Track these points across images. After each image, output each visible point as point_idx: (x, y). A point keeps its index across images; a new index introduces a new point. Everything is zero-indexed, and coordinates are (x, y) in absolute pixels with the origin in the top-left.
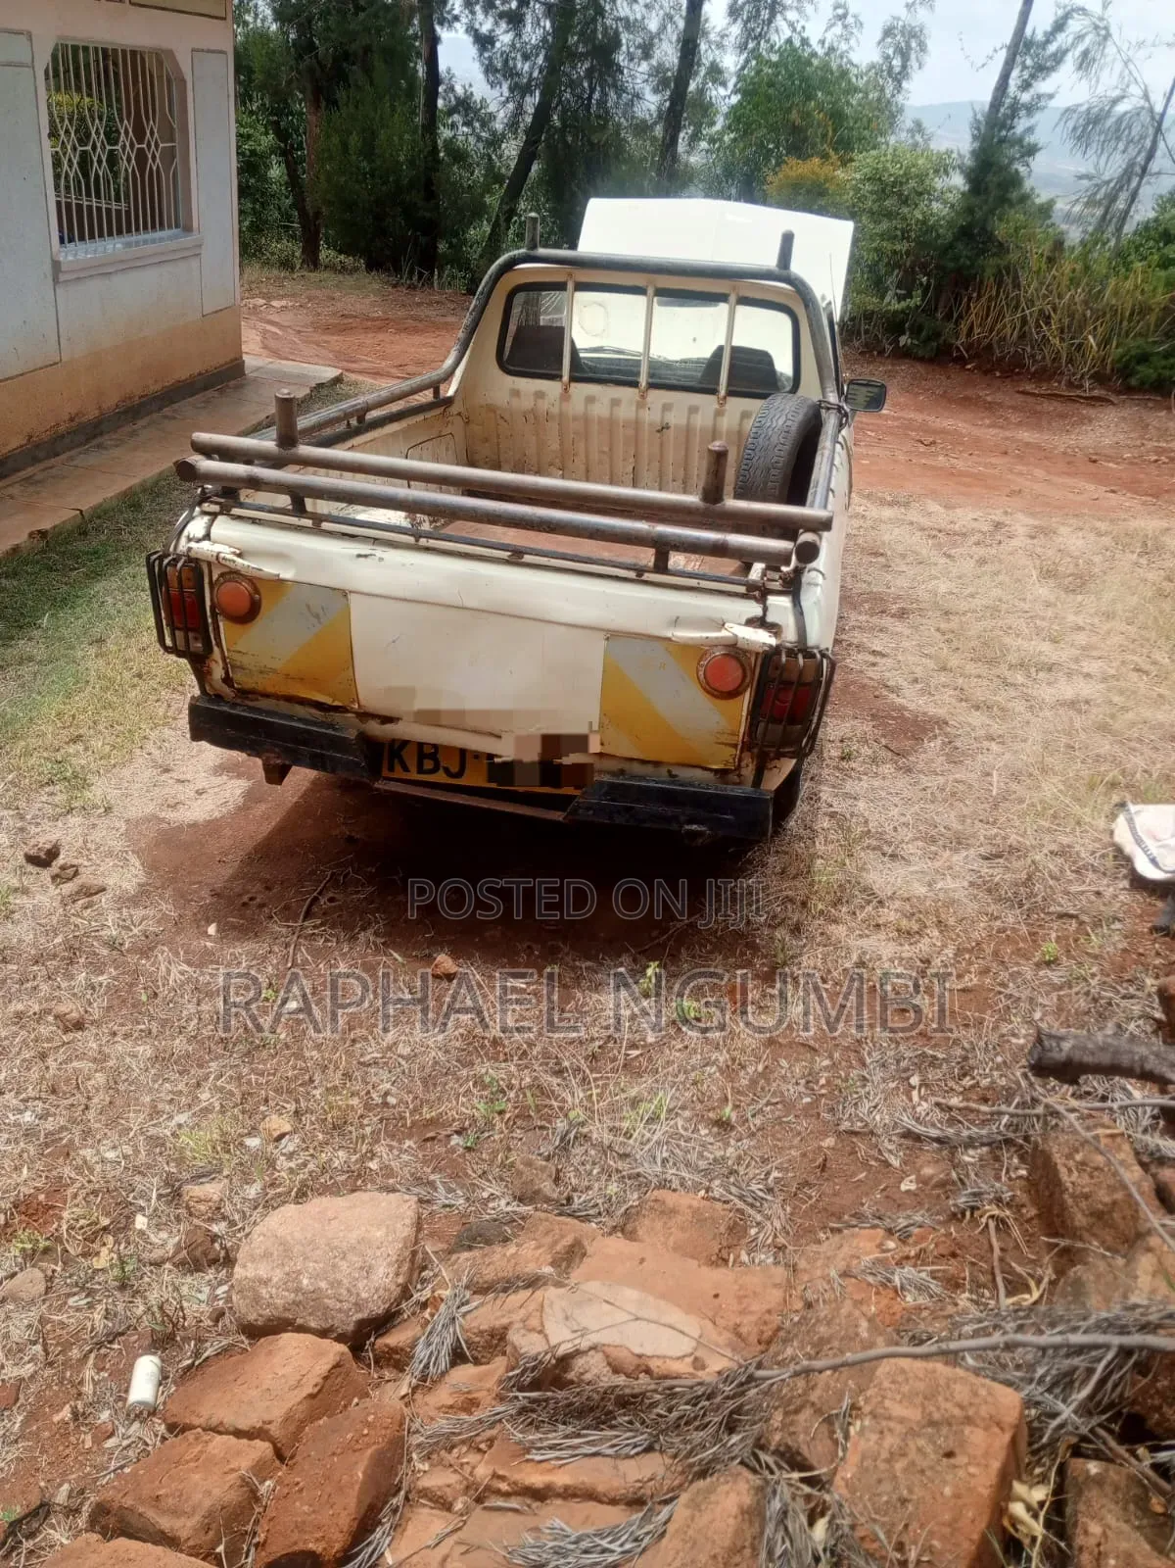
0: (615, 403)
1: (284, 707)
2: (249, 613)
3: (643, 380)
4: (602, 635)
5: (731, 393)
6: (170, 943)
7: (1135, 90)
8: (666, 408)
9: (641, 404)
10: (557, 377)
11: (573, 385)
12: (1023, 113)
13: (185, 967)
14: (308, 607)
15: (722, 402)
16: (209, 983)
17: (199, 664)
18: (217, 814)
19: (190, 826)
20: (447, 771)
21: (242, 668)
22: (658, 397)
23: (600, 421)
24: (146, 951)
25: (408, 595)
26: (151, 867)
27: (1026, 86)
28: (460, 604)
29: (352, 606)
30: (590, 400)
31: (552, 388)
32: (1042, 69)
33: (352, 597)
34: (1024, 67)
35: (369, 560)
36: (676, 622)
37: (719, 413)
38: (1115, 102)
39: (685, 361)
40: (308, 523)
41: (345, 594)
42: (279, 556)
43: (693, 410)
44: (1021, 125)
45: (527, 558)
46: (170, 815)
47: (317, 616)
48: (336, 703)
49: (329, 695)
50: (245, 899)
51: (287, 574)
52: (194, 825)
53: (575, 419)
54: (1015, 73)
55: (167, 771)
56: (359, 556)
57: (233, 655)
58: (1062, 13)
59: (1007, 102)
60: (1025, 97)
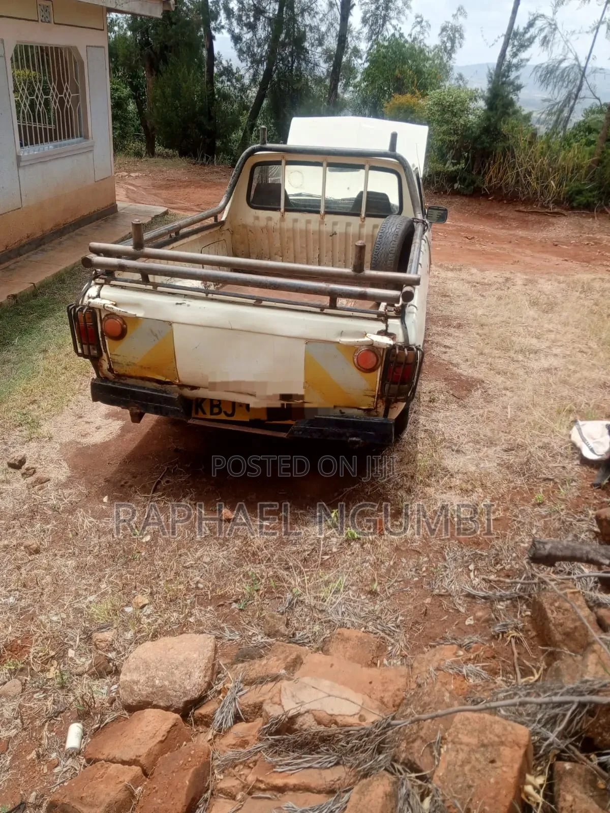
0: (308, 222)
1: (141, 383)
2: (121, 335)
3: (322, 210)
4: (303, 342)
5: (367, 215)
6: (83, 507)
7: (571, 56)
8: (335, 224)
9: (322, 222)
10: (278, 209)
11: (286, 213)
12: (514, 69)
13: (92, 519)
14: (152, 331)
15: (363, 220)
16: (104, 527)
17: (96, 361)
18: (107, 439)
19: (93, 446)
20: (226, 413)
21: (118, 363)
22: (330, 218)
23: (301, 231)
24: (72, 512)
25: (203, 323)
26: (74, 467)
27: (515, 55)
28: (229, 327)
29: (174, 330)
30: (295, 221)
31: (275, 215)
32: (523, 46)
33: (174, 325)
34: (514, 46)
35: (182, 306)
36: (342, 334)
37: (361, 226)
38: (561, 62)
39: (343, 200)
40: (151, 287)
41: (170, 323)
42: (136, 305)
43: (348, 224)
44: (513, 75)
45: (264, 303)
46: (83, 440)
47: (156, 336)
48: (167, 380)
49: (163, 376)
50: (122, 483)
51: (140, 314)
52: (95, 445)
53: (288, 230)
54: (509, 49)
55: (81, 417)
56: (177, 304)
57: (113, 357)
58: (532, 18)
59: (506, 63)
60: (515, 61)
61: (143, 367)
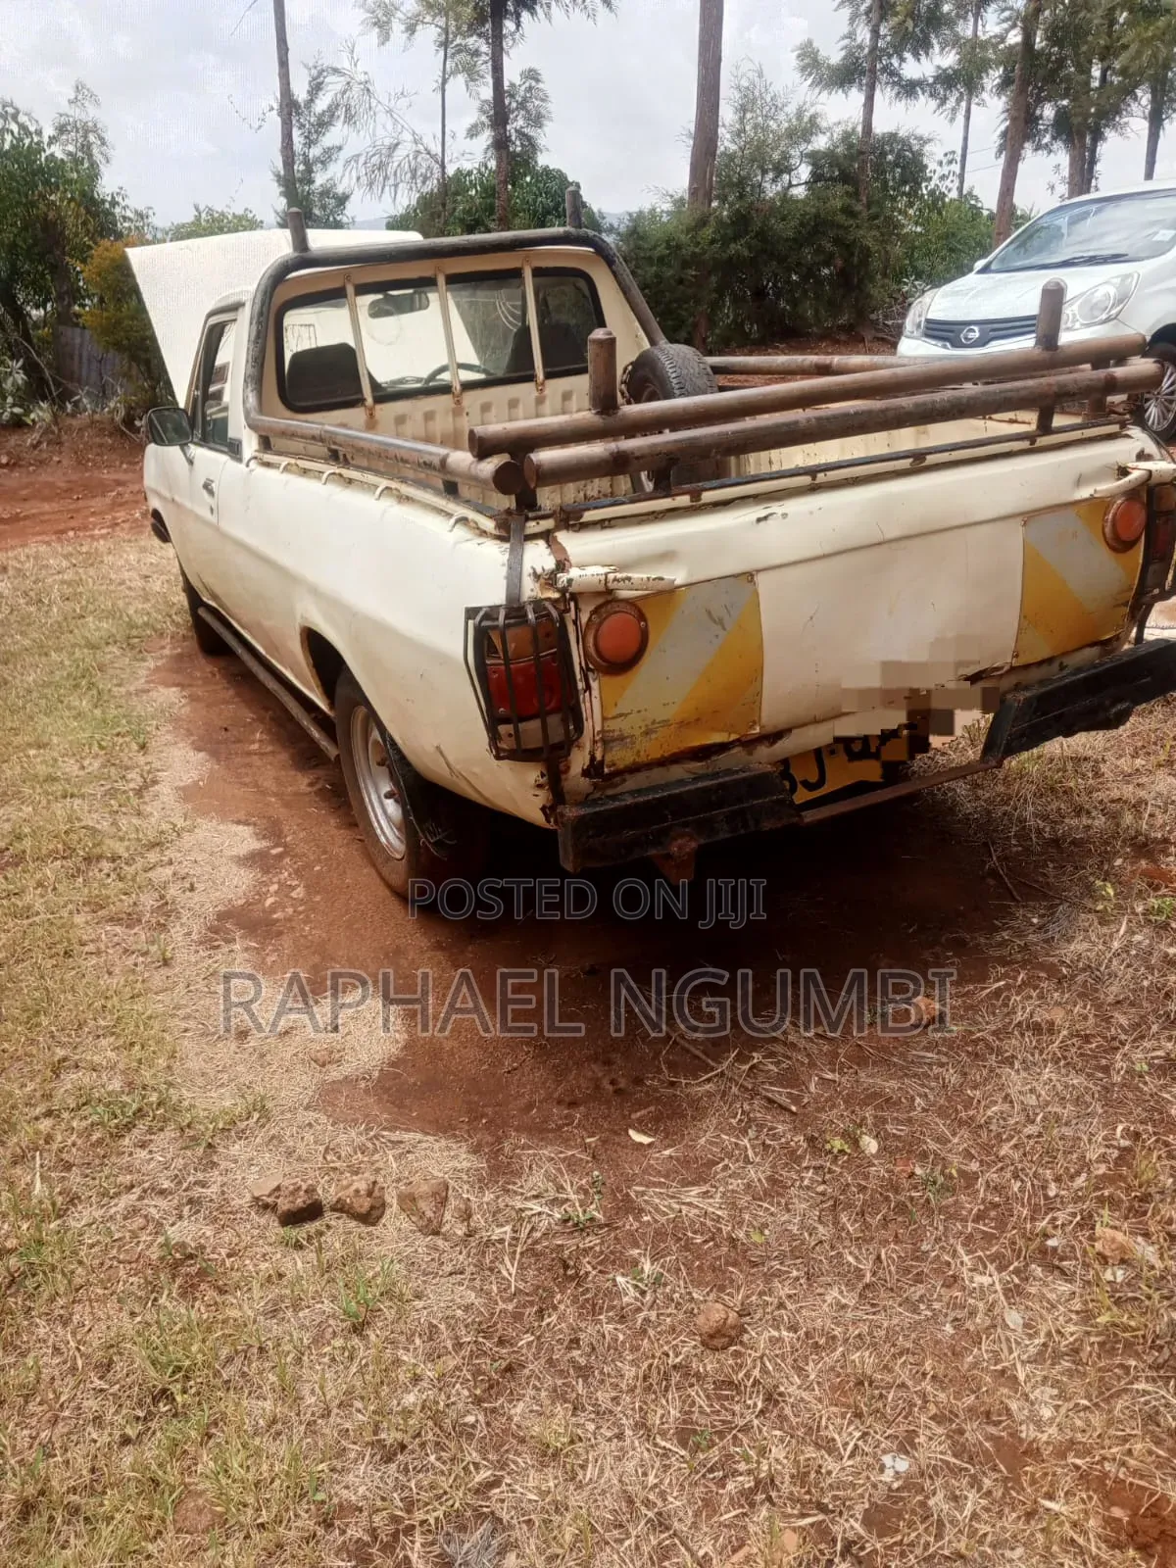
0: (427, 417)
1: (658, 776)
2: (633, 654)
3: (456, 383)
4: (1019, 521)
5: (549, 376)
7: (407, 136)
8: (487, 403)
9: (458, 410)
11: (378, 407)
12: (317, 167)
14: (709, 613)
15: (542, 387)
17: (550, 764)
20: (806, 785)
21: (618, 739)
25: (828, 549)
27: (310, 143)
28: (879, 538)
29: (761, 589)
30: (401, 419)
31: (356, 415)
32: (323, 124)
33: (760, 579)
34: (302, 126)
35: (770, 522)
36: (1080, 481)
37: (540, 398)
38: (393, 148)
40: (684, 500)
41: (749, 576)
42: (666, 556)
43: (513, 403)
44: (320, 179)
45: (931, 459)
47: (720, 622)
48: (732, 737)
49: (722, 730)
51: (678, 576)
54: (296, 133)
56: (759, 520)
57: (611, 725)
58: (314, 72)
59: (299, 159)
60: (315, 152)
61: (683, 724)
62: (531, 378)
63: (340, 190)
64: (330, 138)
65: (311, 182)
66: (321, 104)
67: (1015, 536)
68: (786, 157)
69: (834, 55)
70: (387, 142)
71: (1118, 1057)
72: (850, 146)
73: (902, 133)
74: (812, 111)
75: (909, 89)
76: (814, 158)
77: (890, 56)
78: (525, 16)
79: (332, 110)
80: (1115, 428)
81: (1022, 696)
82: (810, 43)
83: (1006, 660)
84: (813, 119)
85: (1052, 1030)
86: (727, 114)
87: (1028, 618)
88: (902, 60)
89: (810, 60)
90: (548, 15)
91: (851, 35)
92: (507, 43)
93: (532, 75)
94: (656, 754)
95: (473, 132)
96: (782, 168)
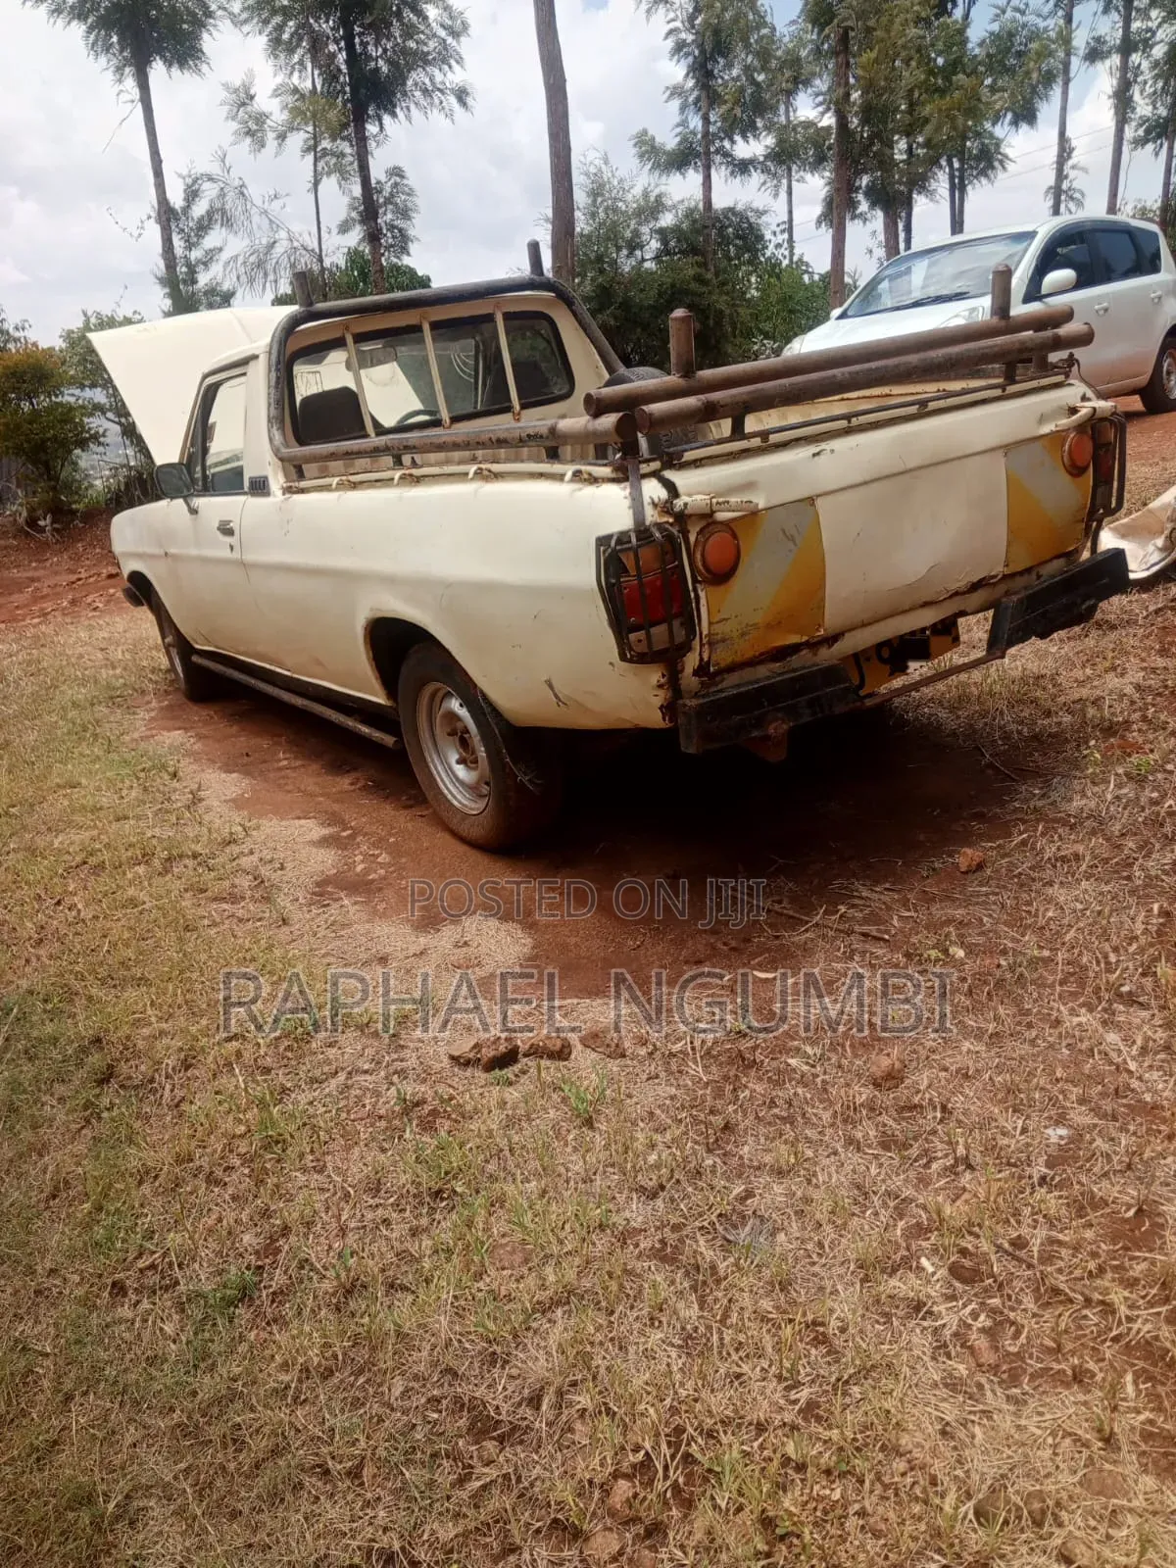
4: (1001, 453)
5: (524, 407)
12: (200, 268)
14: (784, 531)
15: (518, 416)
27: (190, 246)
28: (902, 468)
29: (820, 512)
33: (819, 502)
34: (181, 231)
35: (822, 457)
36: (1042, 419)
38: (268, 247)
40: (758, 441)
41: (811, 500)
42: (749, 486)
44: (203, 279)
45: (930, 406)
47: (792, 539)
48: (805, 638)
49: (799, 631)
51: (761, 502)
54: (176, 238)
56: (814, 455)
57: (718, 628)
58: (189, 181)
59: (180, 262)
60: (195, 255)
61: (769, 627)
62: (508, 409)
63: (226, 286)
64: (211, 240)
65: (194, 282)
66: (199, 209)
67: (998, 466)
68: (636, 234)
69: (669, 141)
70: (264, 241)
71: (1135, 868)
72: (695, 221)
73: (740, 207)
74: (657, 192)
75: (743, 167)
76: (663, 234)
77: (722, 140)
78: (387, 119)
79: (210, 214)
80: (1060, 378)
81: (1015, 598)
82: (645, 132)
83: (999, 569)
84: (659, 197)
85: (1077, 857)
86: (580, 197)
87: (1014, 533)
88: (733, 142)
89: (647, 148)
90: (408, 118)
91: (684, 123)
92: (372, 145)
93: (397, 172)
94: (749, 654)
95: (344, 228)
96: (634, 245)
